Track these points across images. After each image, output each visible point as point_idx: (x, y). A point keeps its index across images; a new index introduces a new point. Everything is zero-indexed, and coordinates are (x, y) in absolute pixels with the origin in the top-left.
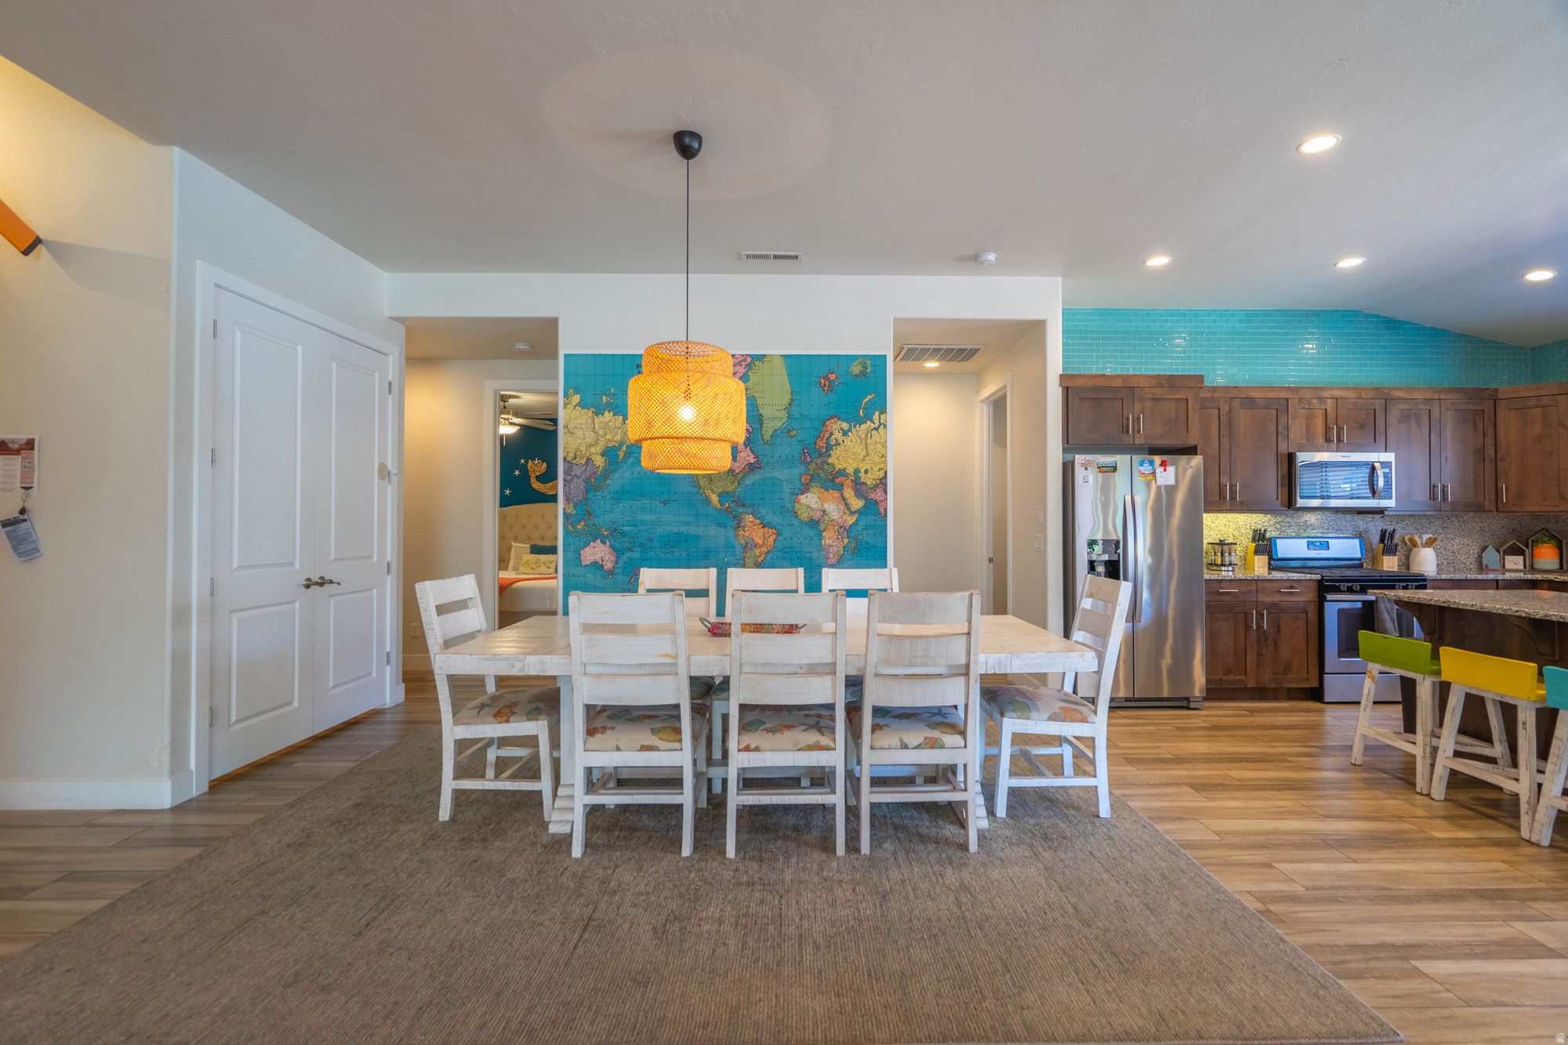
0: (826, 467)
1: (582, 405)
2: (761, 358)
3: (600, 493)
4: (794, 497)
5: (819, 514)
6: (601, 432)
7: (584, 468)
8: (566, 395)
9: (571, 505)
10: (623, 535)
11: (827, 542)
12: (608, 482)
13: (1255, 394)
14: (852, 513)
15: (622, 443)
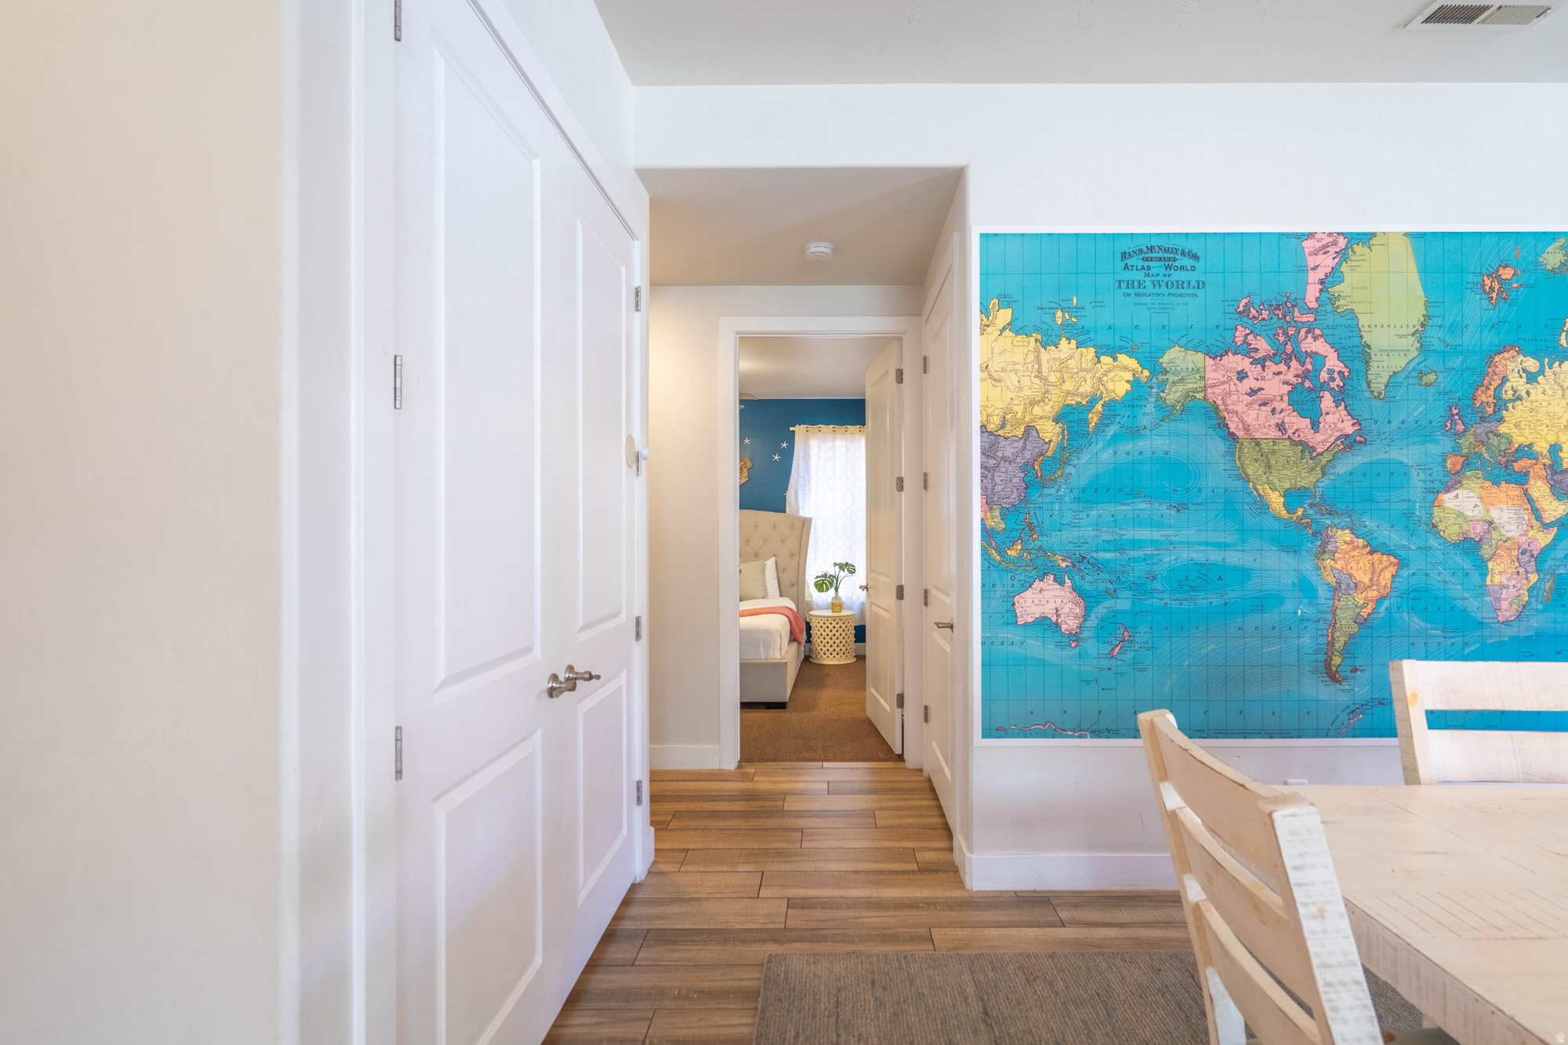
0: (1494, 440)
1: (1016, 327)
2: (1367, 238)
3: (1052, 491)
4: (1430, 497)
5: (1480, 528)
6: (1053, 378)
7: (1020, 444)
8: (985, 310)
9: (997, 513)
10: (1098, 566)
11: (1497, 579)
12: (1069, 469)
14: (1546, 526)
15: (1093, 400)
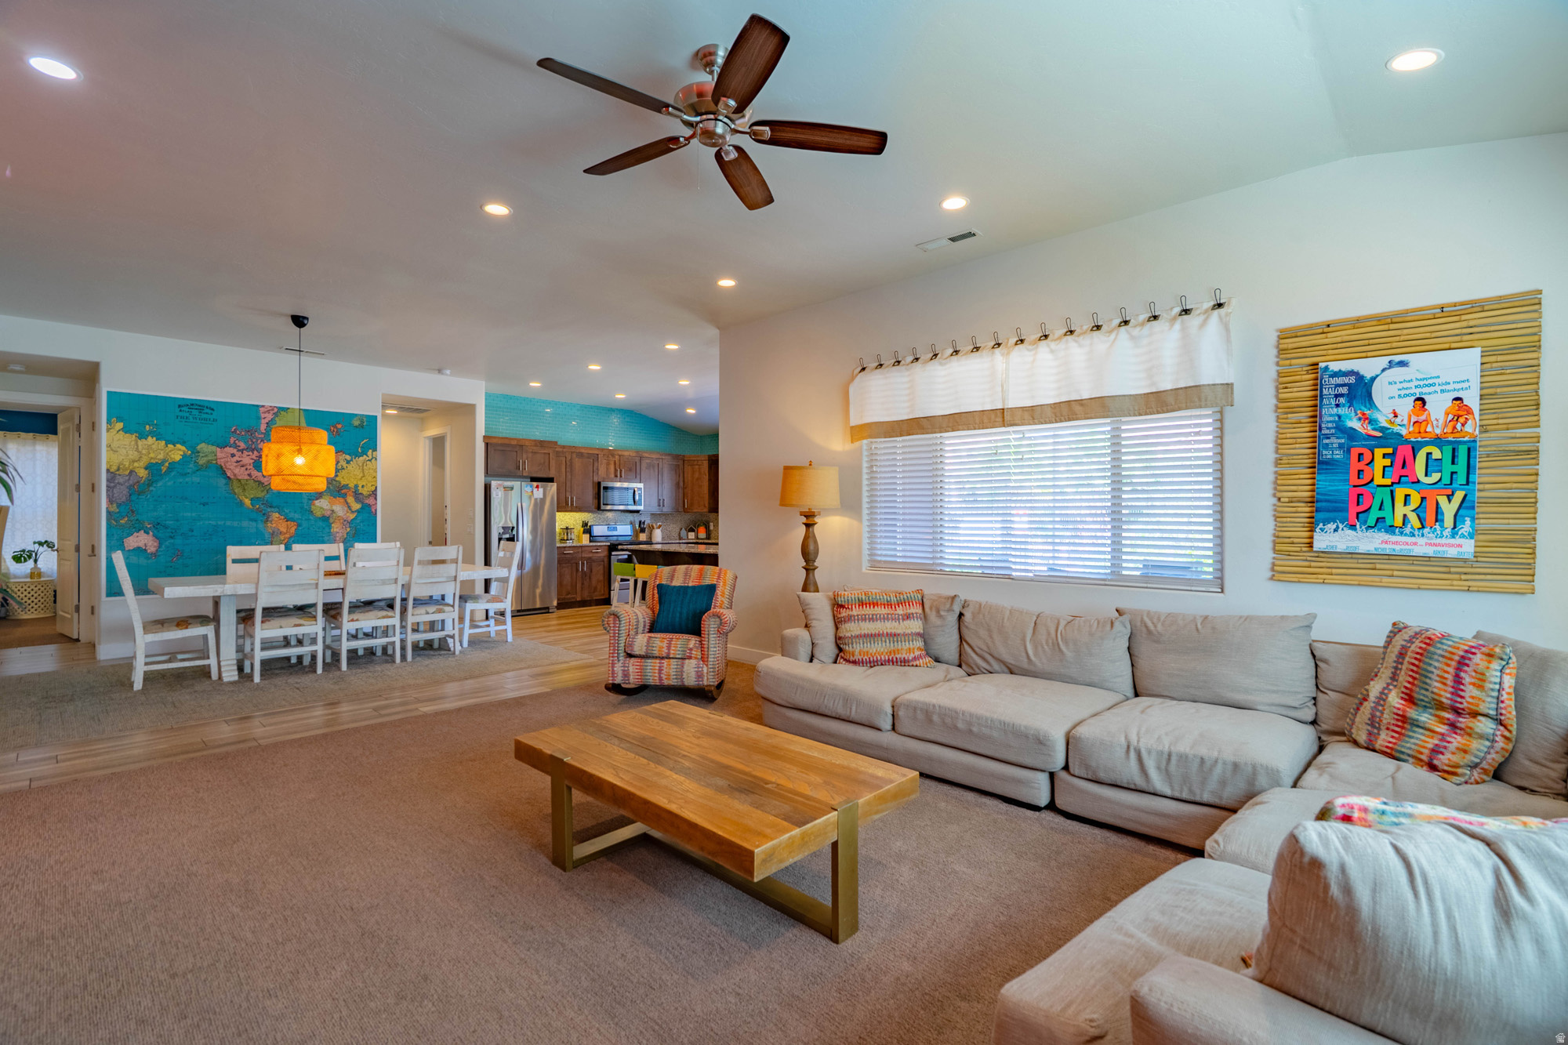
0: (334, 483)
1: (125, 430)
2: (286, 410)
3: (144, 497)
4: (310, 502)
5: (329, 513)
6: (144, 452)
7: (127, 478)
8: (109, 422)
9: (115, 505)
10: (166, 527)
11: (335, 530)
12: (151, 488)
13: (583, 451)
14: (353, 512)
15: (164, 461)
